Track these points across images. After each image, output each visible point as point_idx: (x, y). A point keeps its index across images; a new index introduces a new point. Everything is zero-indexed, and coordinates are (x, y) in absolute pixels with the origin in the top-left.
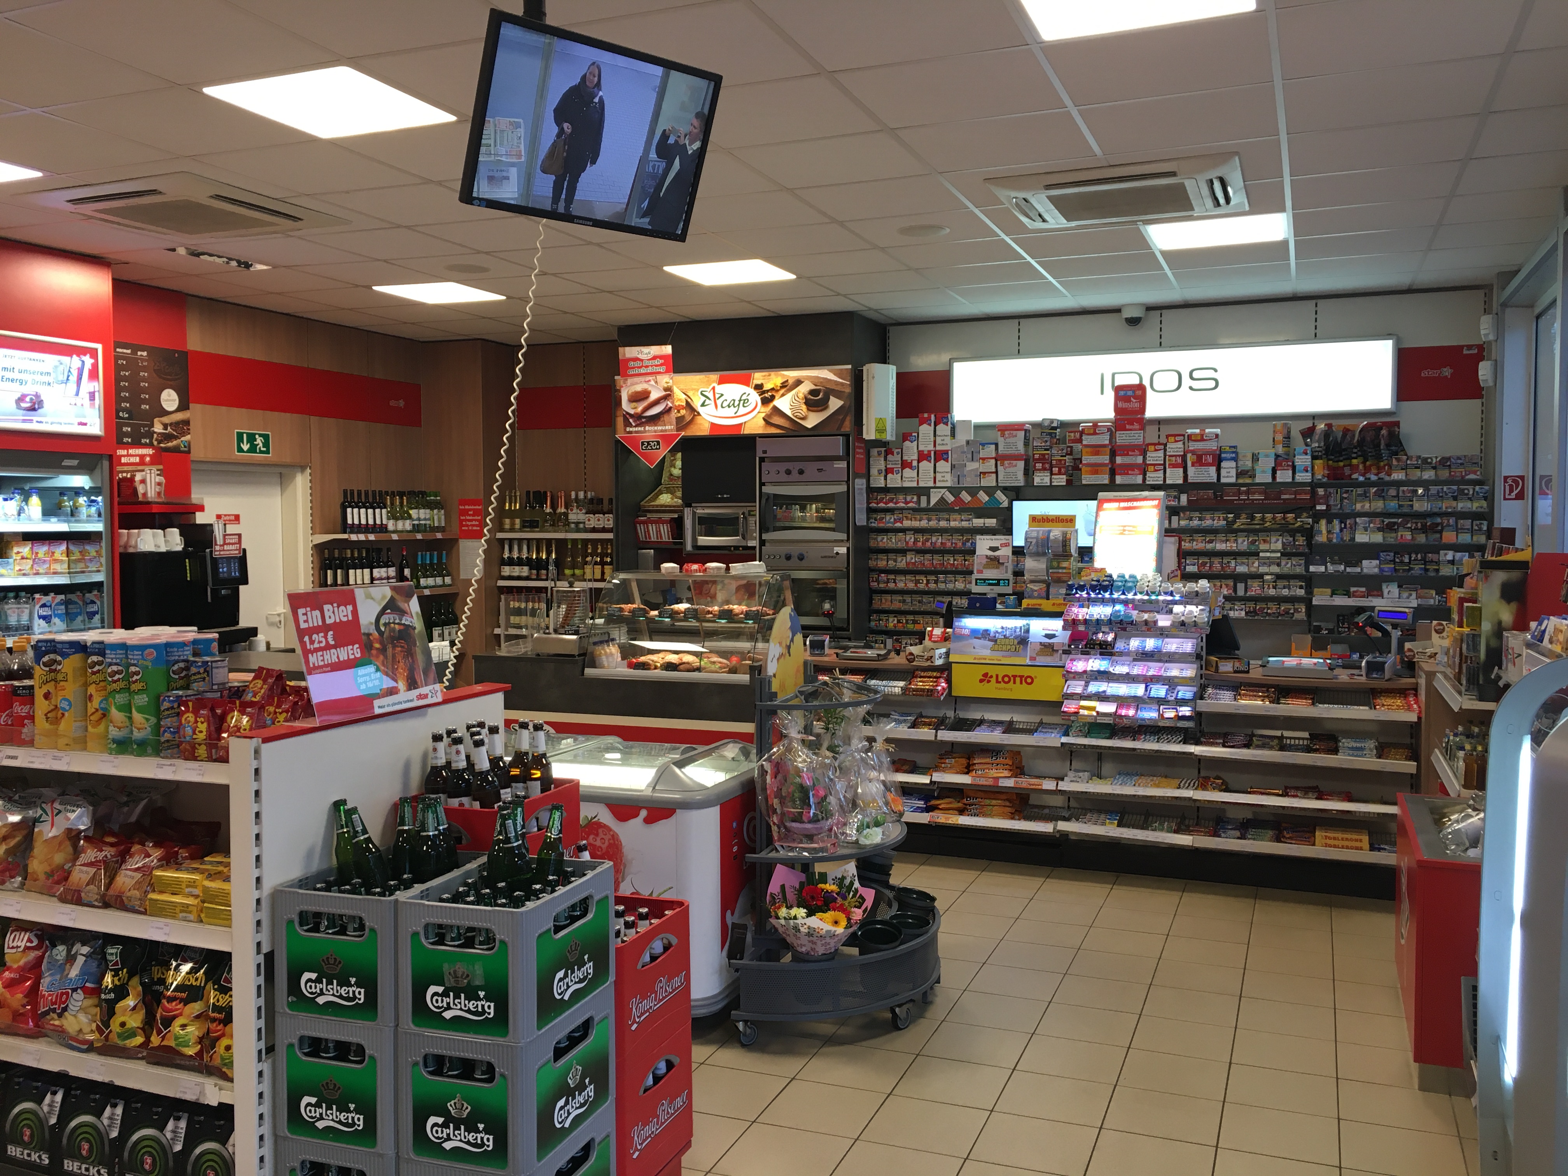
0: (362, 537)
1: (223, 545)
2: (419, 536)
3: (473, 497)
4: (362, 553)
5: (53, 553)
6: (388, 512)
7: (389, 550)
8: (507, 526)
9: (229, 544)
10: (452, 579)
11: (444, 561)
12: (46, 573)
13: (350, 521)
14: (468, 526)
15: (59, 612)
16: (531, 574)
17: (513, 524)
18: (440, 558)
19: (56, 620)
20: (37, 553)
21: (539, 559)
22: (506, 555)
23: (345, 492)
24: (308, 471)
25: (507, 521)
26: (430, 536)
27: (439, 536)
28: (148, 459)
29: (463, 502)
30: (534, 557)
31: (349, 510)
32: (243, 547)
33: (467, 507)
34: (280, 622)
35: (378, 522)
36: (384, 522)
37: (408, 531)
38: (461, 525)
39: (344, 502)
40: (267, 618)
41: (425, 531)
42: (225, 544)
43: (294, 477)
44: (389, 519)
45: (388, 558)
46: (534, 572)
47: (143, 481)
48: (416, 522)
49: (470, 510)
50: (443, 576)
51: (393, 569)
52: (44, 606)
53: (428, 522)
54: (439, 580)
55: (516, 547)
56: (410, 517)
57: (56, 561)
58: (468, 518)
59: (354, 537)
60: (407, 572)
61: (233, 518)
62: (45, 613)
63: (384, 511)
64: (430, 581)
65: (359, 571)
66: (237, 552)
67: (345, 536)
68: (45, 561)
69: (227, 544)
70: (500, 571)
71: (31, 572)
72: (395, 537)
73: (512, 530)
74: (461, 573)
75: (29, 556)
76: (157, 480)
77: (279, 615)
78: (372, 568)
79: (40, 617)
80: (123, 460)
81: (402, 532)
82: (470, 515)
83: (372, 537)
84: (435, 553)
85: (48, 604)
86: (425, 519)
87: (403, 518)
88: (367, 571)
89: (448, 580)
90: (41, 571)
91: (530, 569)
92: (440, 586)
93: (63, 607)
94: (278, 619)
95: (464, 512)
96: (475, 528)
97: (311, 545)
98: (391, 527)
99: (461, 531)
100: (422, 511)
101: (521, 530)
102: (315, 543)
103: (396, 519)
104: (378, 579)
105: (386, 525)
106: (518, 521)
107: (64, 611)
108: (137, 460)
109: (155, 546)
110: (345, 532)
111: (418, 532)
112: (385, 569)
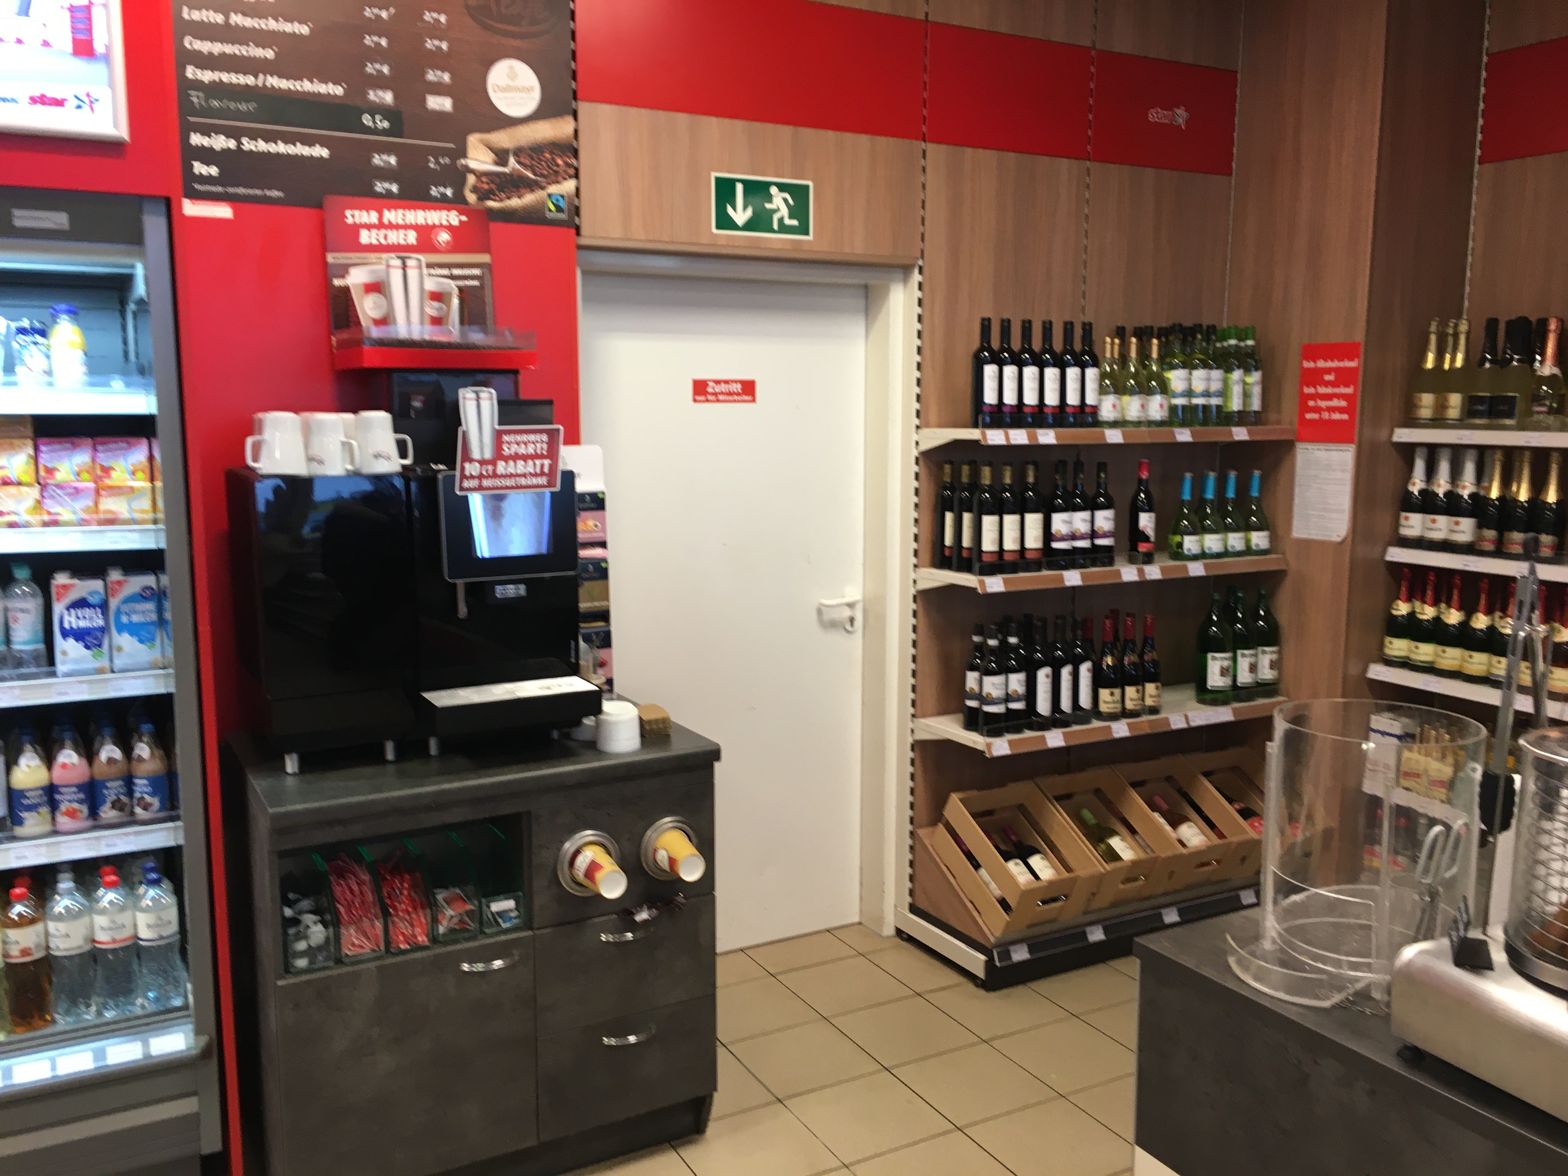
0: (1019, 437)
1: (493, 462)
2: (1184, 435)
3: (1337, 337)
4: (1024, 475)
5: (107, 470)
6: (1103, 376)
7: (1102, 467)
8: (1425, 414)
9: (516, 457)
10: (1273, 539)
11: (1255, 493)
12: (83, 522)
13: (990, 397)
14: (1318, 410)
15: (135, 618)
16: (1480, 538)
17: (1441, 406)
18: (1243, 487)
19: (125, 641)
20: (50, 471)
21: (1507, 501)
22: (1417, 485)
23: (986, 325)
24: (916, 277)
25: (1427, 400)
26: (1215, 434)
27: (1240, 434)
28: (444, 237)
29: (1311, 352)
30: (1494, 494)
31: (990, 371)
32: (562, 466)
33: (1321, 364)
34: (852, 620)
35: (1072, 399)
36: (1090, 400)
37: (1150, 423)
38: (1304, 408)
39: (982, 349)
40: (819, 612)
41: (1205, 423)
42: (499, 455)
43: (884, 293)
44: (1102, 391)
45: (1099, 486)
46: (1490, 534)
47: (376, 287)
48: (1180, 401)
49: (1328, 371)
50: (1248, 528)
51: (1109, 513)
52: (81, 604)
53: (1214, 401)
54: (1235, 540)
55: (1444, 468)
56: (1164, 388)
57: (117, 491)
58: (1322, 390)
59: (995, 437)
60: (1146, 521)
61: (738, 387)
62: (83, 624)
63: (1091, 373)
64: (1212, 542)
65: (1011, 521)
66: (543, 481)
67: (973, 434)
68: (77, 492)
69: (506, 459)
70: (1397, 525)
71: (34, 519)
72: (1114, 436)
73: (1438, 421)
74: (1296, 523)
75: (25, 478)
76: (430, 285)
77: (851, 605)
78: (1048, 511)
79: (65, 634)
80: (365, 237)
81: (1138, 423)
82: (1327, 384)
83: (1047, 437)
84: (1232, 475)
85: (92, 600)
86: (1207, 394)
87: (1144, 390)
88: (1034, 520)
89: (1259, 539)
90: (66, 515)
91: (1480, 526)
92: (1239, 554)
93: (150, 606)
94: (847, 613)
95: (1313, 377)
96: (1336, 416)
97: (915, 453)
98: (1108, 408)
99: (1302, 421)
100: (1199, 374)
101: (1461, 424)
102: (924, 447)
103: (1120, 390)
104: (1063, 539)
105: (1095, 409)
106: (1455, 400)
107: (154, 617)
108: (412, 237)
109: (310, 459)
110: (975, 425)
111: (1183, 424)
112: (1085, 515)
